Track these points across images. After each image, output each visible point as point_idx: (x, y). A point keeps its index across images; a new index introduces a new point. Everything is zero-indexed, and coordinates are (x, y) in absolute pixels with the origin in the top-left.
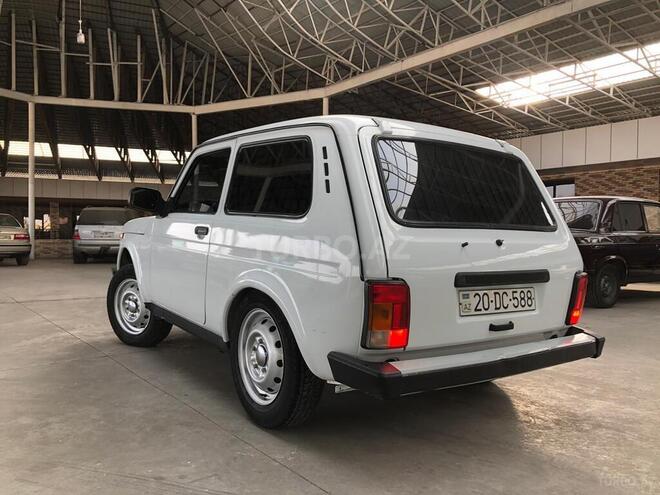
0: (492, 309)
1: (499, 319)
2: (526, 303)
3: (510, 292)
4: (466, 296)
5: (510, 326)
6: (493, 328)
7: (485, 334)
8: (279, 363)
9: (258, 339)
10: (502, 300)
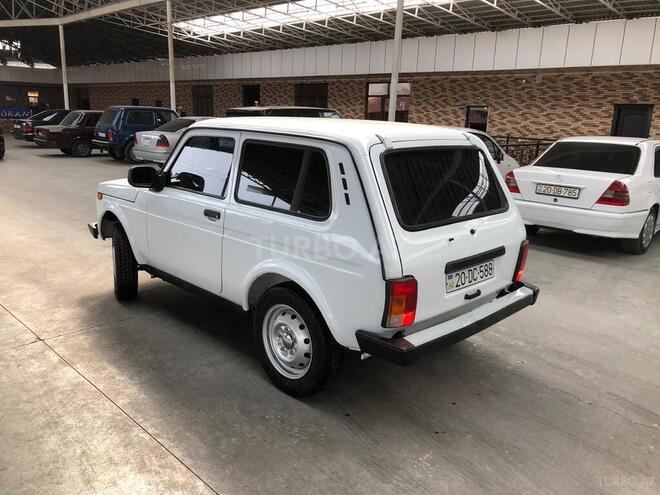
0: (467, 284)
1: (471, 290)
2: (489, 272)
3: (478, 267)
4: (450, 278)
5: (478, 293)
6: (467, 297)
7: (462, 302)
8: (306, 341)
9: (283, 328)
10: (473, 275)
